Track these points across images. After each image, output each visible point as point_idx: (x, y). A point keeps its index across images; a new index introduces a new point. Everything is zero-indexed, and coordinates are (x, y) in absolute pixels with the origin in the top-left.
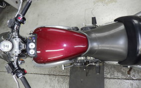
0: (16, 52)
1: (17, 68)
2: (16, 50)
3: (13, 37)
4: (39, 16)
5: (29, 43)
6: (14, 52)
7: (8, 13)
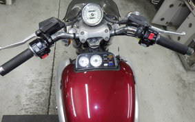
0: (82, 33)
1: (50, 40)
2: (85, 32)
3: (111, 24)
4: (146, 53)
5: (102, 56)
6: (82, 29)
7: (145, 8)
